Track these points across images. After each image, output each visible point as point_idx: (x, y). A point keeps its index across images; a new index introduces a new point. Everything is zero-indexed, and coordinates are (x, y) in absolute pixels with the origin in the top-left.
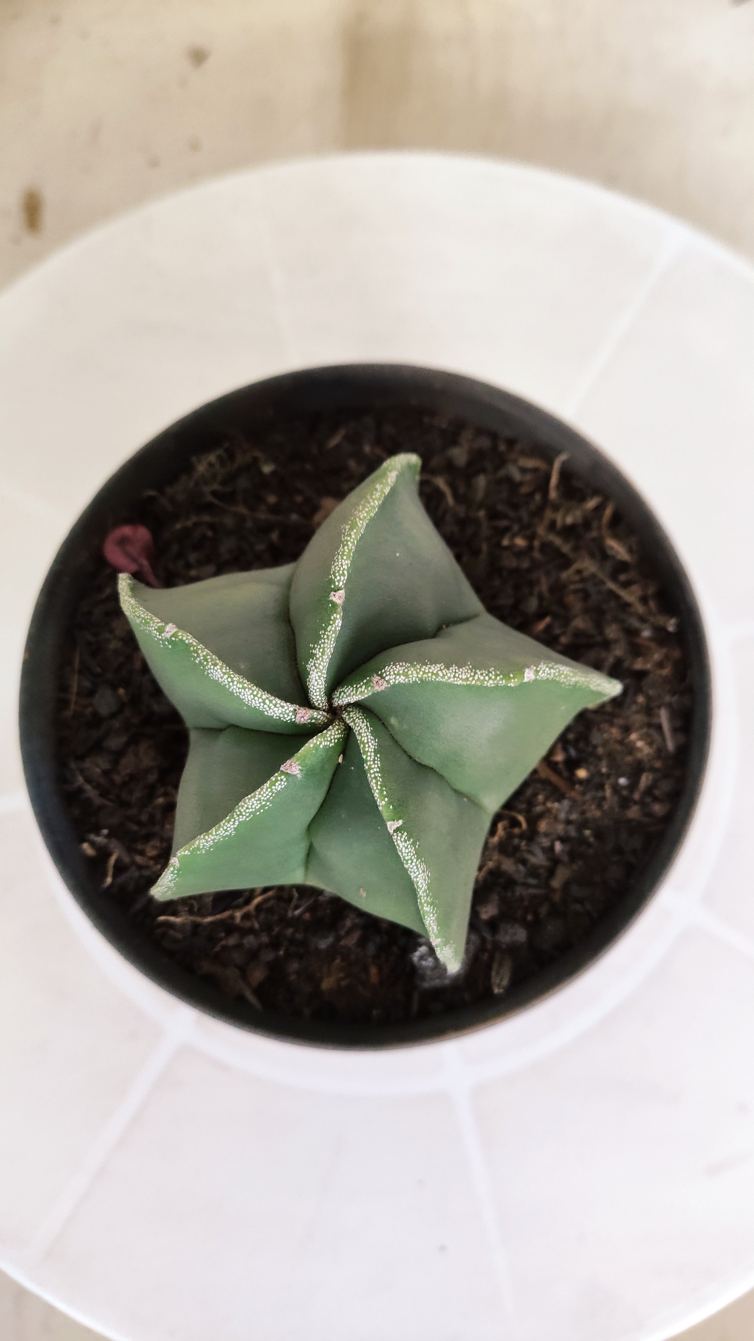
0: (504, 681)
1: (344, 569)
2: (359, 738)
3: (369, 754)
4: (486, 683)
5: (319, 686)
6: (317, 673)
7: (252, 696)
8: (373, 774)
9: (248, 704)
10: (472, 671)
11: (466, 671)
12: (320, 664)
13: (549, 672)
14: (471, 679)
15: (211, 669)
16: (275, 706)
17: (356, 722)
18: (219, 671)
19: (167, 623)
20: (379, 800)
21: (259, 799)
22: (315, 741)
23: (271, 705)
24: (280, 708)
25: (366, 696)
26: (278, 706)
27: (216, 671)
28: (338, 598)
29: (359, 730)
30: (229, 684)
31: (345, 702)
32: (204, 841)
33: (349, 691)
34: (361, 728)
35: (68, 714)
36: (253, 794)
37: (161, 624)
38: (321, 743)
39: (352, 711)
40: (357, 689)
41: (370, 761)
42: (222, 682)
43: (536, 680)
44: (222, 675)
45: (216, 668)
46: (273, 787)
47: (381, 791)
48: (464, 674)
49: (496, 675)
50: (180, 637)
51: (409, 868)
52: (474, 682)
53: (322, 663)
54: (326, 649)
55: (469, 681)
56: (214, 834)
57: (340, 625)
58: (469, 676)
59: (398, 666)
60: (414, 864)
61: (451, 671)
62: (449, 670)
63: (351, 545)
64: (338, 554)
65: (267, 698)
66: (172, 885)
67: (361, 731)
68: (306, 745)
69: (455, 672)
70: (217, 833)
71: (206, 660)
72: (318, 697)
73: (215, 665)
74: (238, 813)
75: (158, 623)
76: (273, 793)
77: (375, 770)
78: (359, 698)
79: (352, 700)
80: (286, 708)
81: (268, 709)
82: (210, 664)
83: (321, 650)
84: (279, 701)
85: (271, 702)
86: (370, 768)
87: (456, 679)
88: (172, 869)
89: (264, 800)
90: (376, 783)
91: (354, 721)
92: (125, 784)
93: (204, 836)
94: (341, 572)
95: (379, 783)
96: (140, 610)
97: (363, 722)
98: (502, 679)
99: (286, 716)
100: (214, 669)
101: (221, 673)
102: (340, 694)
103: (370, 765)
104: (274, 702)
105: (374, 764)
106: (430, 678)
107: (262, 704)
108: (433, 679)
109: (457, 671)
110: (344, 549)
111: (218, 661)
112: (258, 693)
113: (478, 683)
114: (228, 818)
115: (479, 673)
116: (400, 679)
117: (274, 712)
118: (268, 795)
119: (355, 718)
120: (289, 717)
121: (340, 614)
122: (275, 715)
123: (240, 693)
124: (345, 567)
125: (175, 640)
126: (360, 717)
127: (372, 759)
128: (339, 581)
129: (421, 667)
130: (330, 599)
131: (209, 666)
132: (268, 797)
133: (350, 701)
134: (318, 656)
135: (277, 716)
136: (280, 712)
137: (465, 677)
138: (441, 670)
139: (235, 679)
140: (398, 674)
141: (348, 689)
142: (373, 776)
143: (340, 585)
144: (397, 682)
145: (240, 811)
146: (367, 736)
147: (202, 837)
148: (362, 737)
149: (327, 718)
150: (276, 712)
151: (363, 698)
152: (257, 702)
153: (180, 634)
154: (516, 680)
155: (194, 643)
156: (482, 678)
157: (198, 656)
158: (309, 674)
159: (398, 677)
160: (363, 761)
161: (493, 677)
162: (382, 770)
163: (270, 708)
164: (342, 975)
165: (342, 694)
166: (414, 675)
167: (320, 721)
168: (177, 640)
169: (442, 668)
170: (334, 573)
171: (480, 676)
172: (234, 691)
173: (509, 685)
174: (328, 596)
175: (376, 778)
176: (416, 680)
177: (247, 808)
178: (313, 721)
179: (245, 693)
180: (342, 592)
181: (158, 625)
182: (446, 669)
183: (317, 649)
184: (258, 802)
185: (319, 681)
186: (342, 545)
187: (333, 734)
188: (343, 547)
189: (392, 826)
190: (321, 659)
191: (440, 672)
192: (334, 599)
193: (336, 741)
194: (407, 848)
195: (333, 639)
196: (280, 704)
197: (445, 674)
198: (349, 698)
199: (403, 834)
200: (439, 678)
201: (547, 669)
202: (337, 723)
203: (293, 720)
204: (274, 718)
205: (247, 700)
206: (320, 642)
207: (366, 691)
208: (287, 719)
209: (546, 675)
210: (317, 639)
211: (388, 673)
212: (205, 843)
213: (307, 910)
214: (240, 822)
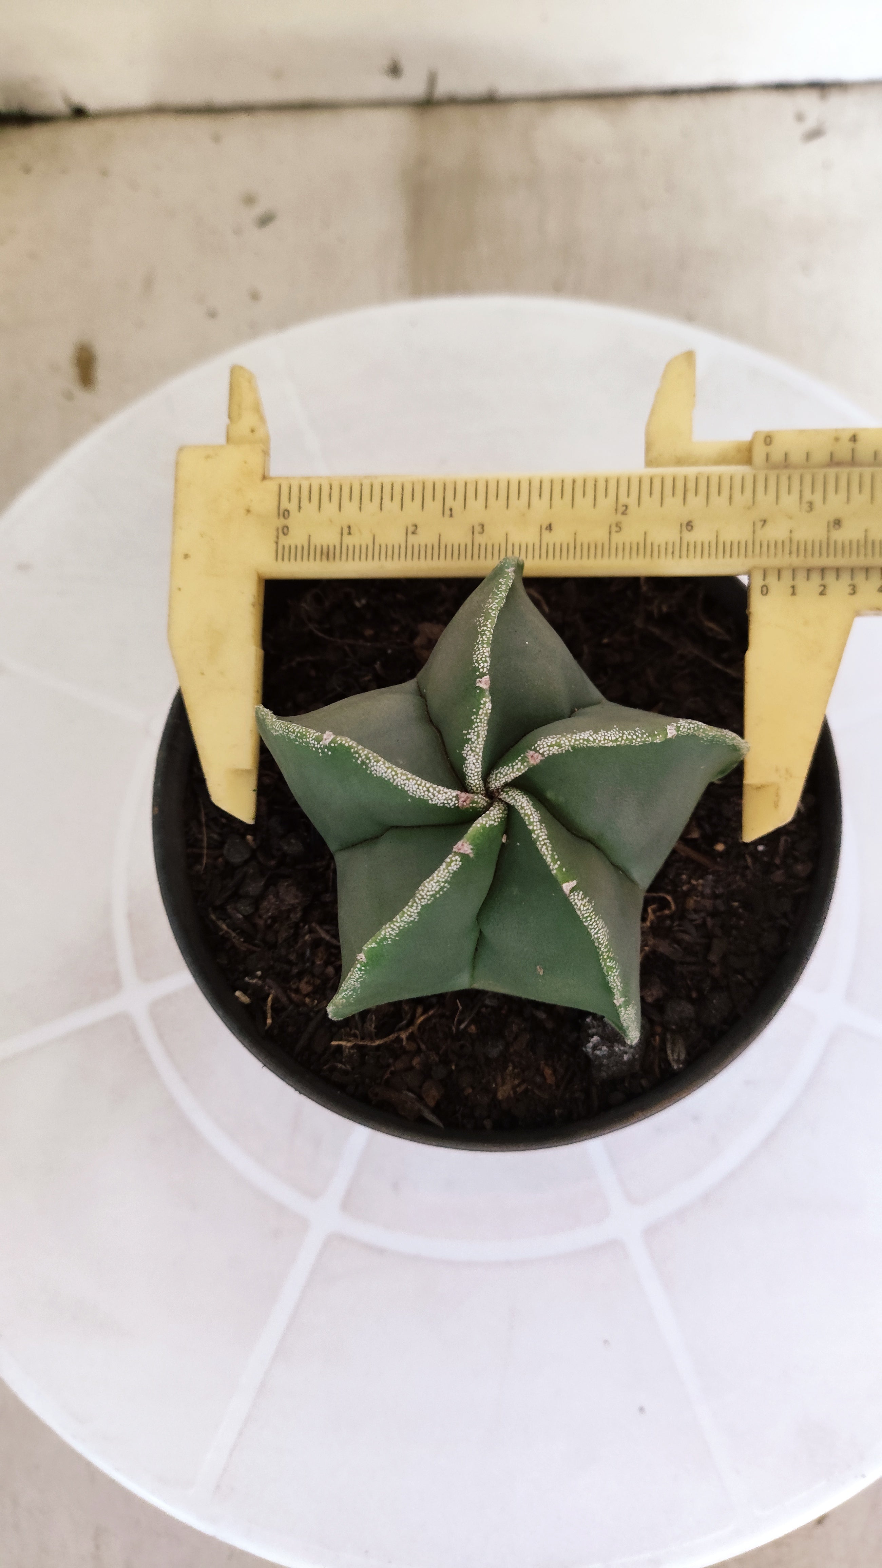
0: (650, 738)
1: (486, 656)
2: (522, 811)
3: (535, 824)
4: (634, 741)
5: (476, 770)
6: (474, 756)
7: (417, 786)
8: (542, 841)
9: (412, 796)
10: (619, 733)
11: (614, 733)
12: (476, 747)
13: (689, 727)
14: (620, 739)
15: (373, 766)
16: (439, 792)
17: (516, 798)
18: (382, 766)
19: (323, 732)
20: (552, 864)
21: (438, 881)
22: (481, 821)
23: (435, 792)
24: (444, 794)
25: (523, 772)
26: (442, 792)
27: (380, 767)
28: (484, 683)
29: (521, 805)
30: (393, 778)
31: (502, 783)
32: (389, 929)
33: (506, 771)
34: (523, 803)
35: (200, 868)
36: (431, 878)
37: (317, 734)
38: (486, 823)
39: (510, 791)
40: (513, 767)
41: (537, 830)
42: (386, 777)
43: (678, 736)
44: (386, 770)
45: (379, 764)
46: (450, 868)
47: (552, 856)
48: (613, 736)
49: (642, 734)
50: (339, 742)
51: (589, 925)
52: (623, 742)
53: (478, 746)
54: (480, 732)
55: (619, 741)
56: (399, 920)
57: (490, 708)
58: (618, 737)
59: (549, 739)
60: (593, 920)
61: (600, 735)
62: (598, 734)
63: (488, 634)
64: (478, 644)
65: (431, 786)
66: (358, 985)
67: (523, 805)
68: (474, 825)
69: (605, 736)
70: (402, 919)
71: (368, 758)
72: (476, 781)
73: (378, 761)
74: (420, 897)
75: (314, 733)
76: (450, 873)
77: (543, 837)
78: (517, 774)
79: (508, 779)
80: (449, 793)
81: (432, 797)
82: (373, 761)
83: (476, 734)
84: (442, 788)
85: (434, 789)
86: (538, 837)
87: (606, 741)
88: (358, 966)
89: (443, 882)
90: (547, 849)
91: (514, 798)
92: (269, 927)
93: (389, 925)
94: (484, 659)
95: (549, 849)
96: (293, 726)
97: (523, 798)
98: (648, 737)
99: (450, 801)
100: (377, 766)
101: (384, 768)
102: (496, 776)
103: (538, 834)
104: (437, 789)
105: (541, 832)
106: (582, 745)
107: (426, 793)
108: (585, 745)
109: (606, 734)
110: (482, 638)
111: (380, 758)
112: (421, 782)
113: (627, 742)
114: (410, 904)
115: (626, 733)
116: (554, 750)
117: (438, 799)
118: (445, 876)
119: (514, 796)
120: (453, 803)
121: (488, 698)
122: (439, 802)
123: (404, 784)
124: (487, 654)
125: (334, 745)
126: (519, 794)
127: (538, 828)
128: (483, 668)
129: (572, 736)
130: (477, 685)
131: (372, 764)
132: (446, 878)
133: (507, 780)
134: (473, 740)
135: (441, 803)
136: (444, 798)
137: (615, 738)
138: (591, 735)
139: (398, 772)
140: (552, 745)
141: (503, 769)
142: (542, 843)
143: (484, 672)
144: (551, 752)
145: (421, 895)
146: (530, 808)
147: (387, 926)
148: (525, 811)
149: (486, 802)
150: (440, 799)
151: (520, 774)
152: (422, 791)
153: (338, 739)
154: (661, 736)
155: (354, 745)
156: (630, 737)
157: (360, 756)
158: (466, 760)
159: (551, 748)
160: (530, 832)
161: (640, 736)
162: (549, 837)
163: (434, 796)
164: (516, 1082)
165: (499, 775)
166: (566, 744)
167: (480, 805)
168: (336, 745)
169: (591, 734)
170: (477, 661)
171: (627, 735)
172: (399, 784)
173: (655, 741)
174: (475, 683)
175: (545, 844)
176: (568, 748)
177: (428, 891)
178: (474, 805)
179: (410, 783)
180: (487, 677)
181: (315, 735)
182: (595, 734)
183: (472, 734)
184: (437, 884)
185: (476, 764)
186: (479, 635)
187: (496, 813)
188: (482, 637)
189: (567, 887)
190: (476, 742)
191: (590, 738)
192: (481, 685)
193: (499, 820)
194: (584, 906)
195: (486, 722)
196: (443, 790)
197: (595, 738)
198: (506, 777)
199: (579, 893)
200: (591, 742)
201: (687, 724)
202: (496, 804)
203: (457, 805)
204: (438, 805)
205: (411, 791)
206: (474, 727)
207: (522, 767)
208: (451, 805)
209: (686, 729)
210: (470, 724)
211: (541, 746)
212: (391, 932)
213: (472, 1021)
214: (422, 906)
